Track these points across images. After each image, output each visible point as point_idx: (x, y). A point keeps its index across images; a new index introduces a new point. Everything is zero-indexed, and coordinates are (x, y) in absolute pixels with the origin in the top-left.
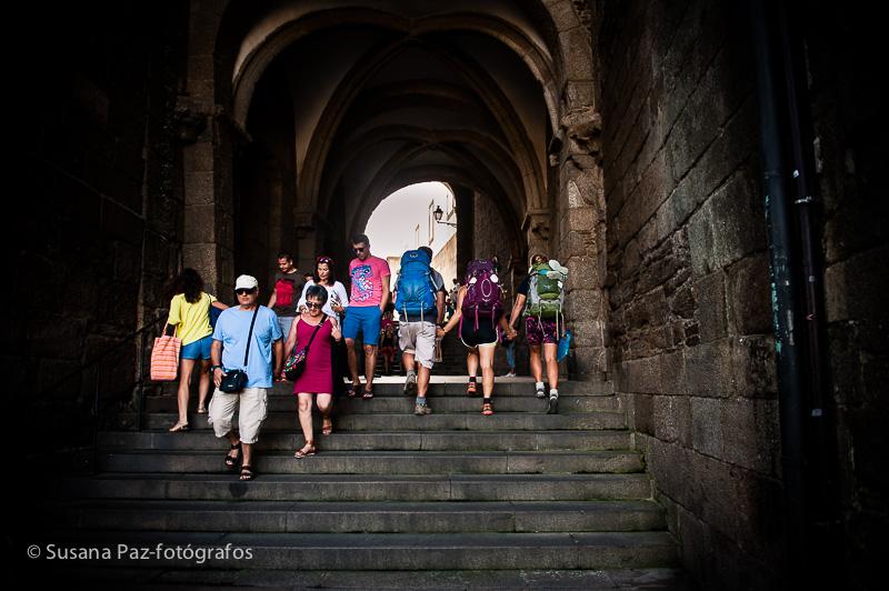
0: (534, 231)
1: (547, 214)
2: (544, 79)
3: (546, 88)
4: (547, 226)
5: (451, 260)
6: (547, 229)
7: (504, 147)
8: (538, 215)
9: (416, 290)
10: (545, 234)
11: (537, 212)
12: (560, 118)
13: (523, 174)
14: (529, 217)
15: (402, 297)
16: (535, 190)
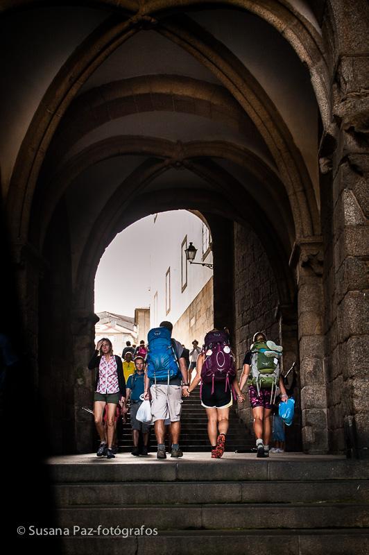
0: (305, 265)
1: (321, 244)
2: (311, 58)
3: (314, 71)
4: (321, 258)
5: (208, 309)
6: (321, 263)
7: (266, 161)
8: (309, 244)
9: (162, 361)
10: (319, 270)
11: (307, 240)
12: (331, 108)
13: (290, 192)
14: (298, 248)
15: (152, 368)
16: (304, 212)
